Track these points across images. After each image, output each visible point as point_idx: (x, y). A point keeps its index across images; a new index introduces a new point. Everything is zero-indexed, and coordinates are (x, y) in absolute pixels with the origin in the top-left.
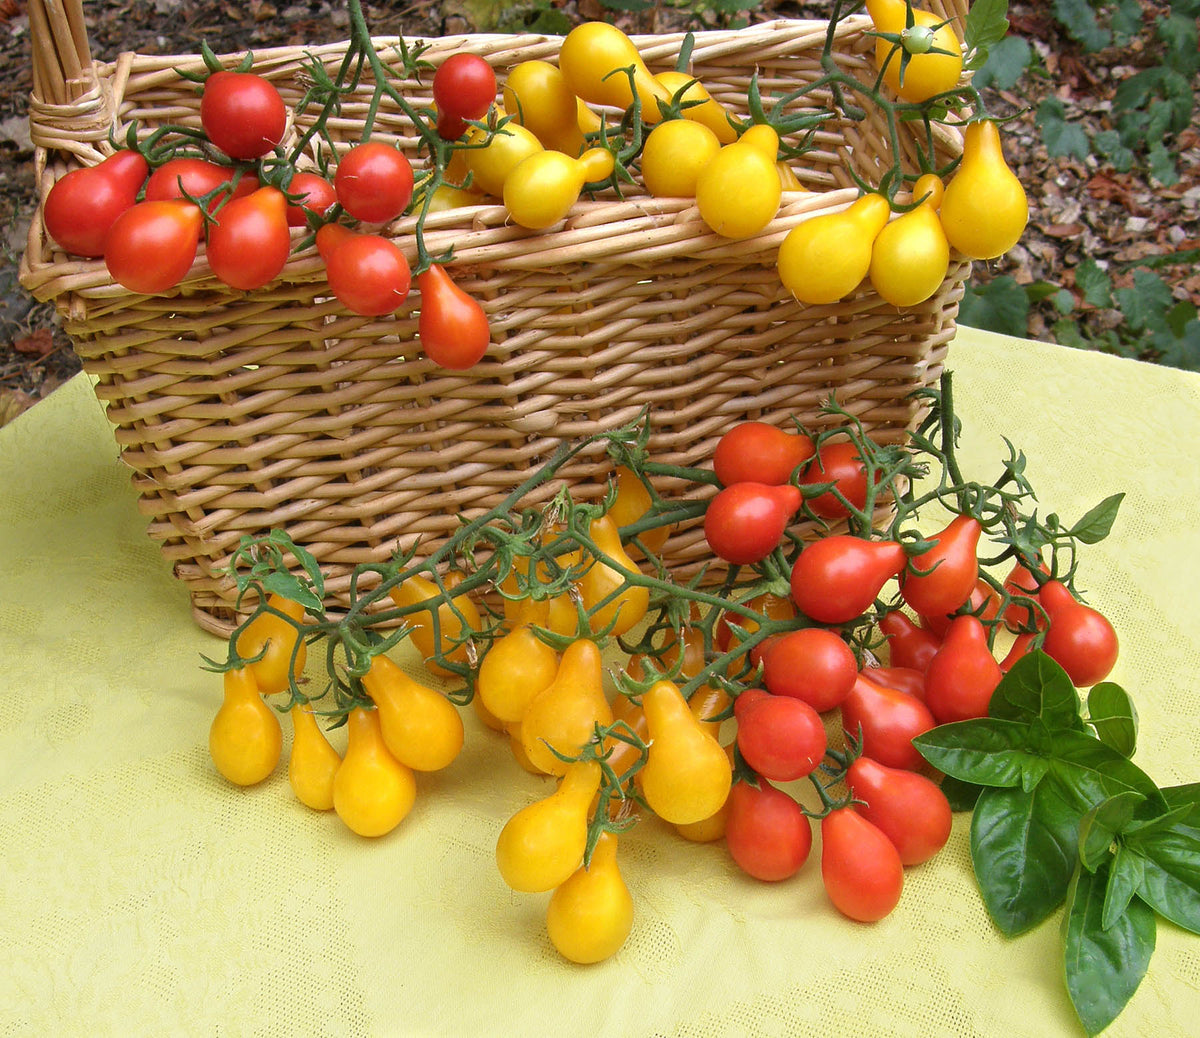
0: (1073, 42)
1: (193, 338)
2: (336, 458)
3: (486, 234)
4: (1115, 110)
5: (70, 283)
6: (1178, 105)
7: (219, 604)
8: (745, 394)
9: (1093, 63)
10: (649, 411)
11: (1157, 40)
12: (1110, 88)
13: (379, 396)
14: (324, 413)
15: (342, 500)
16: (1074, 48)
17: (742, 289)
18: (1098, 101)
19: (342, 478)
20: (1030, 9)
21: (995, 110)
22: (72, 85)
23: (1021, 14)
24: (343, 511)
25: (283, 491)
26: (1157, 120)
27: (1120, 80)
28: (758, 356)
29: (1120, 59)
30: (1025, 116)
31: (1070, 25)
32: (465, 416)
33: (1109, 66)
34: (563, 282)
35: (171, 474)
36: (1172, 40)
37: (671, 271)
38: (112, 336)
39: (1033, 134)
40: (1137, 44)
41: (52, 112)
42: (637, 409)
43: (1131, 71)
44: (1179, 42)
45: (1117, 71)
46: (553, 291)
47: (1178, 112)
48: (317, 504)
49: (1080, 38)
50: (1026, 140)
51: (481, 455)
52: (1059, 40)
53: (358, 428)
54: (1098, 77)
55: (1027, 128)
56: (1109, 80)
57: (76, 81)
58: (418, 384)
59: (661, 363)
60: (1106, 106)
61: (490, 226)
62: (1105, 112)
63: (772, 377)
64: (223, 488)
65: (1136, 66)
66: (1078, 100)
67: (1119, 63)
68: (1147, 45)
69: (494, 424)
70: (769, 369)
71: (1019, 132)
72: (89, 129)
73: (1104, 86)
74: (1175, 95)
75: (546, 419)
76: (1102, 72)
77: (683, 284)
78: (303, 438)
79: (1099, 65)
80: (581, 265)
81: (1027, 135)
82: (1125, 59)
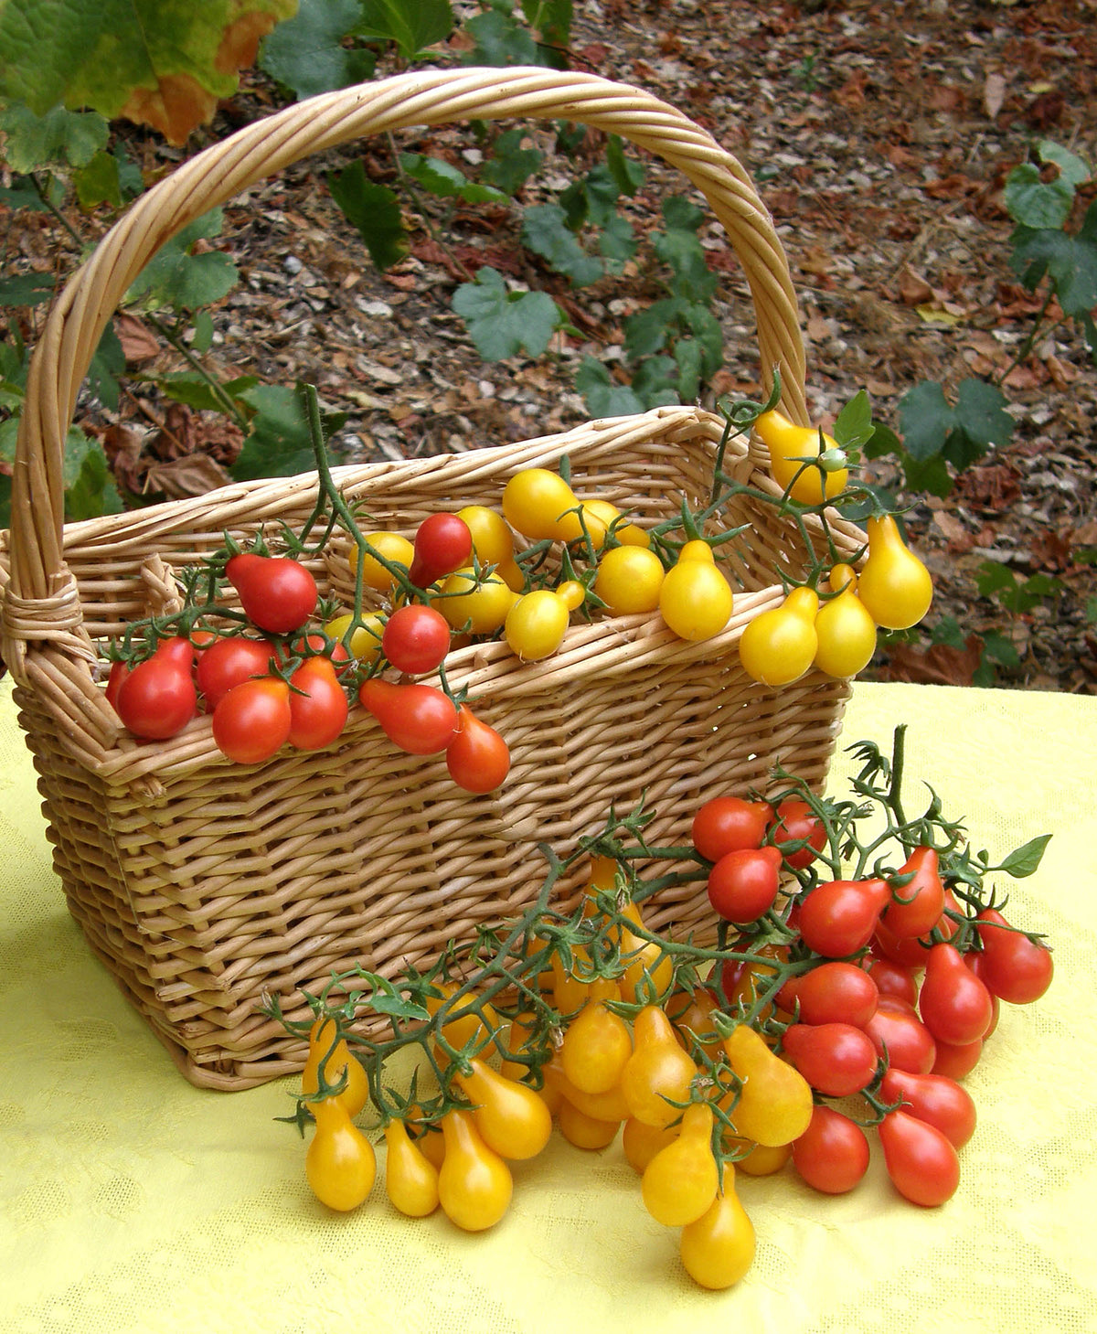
0: (555, 275)
1: (236, 799)
2: (347, 892)
3: (492, 670)
4: (630, 358)
5: (148, 766)
6: (706, 344)
7: (225, 1056)
8: (686, 776)
9: (584, 299)
10: (612, 804)
11: (656, 261)
12: (613, 329)
13: (385, 828)
14: (338, 851)
15: (347, 932)
16: (557, 283)
17: (689, 684)
18: (604, 347)
19: (347, 911)
20: (489, 238)
21: (483, 375)
22: (55, 579)
23: (482, 247)
24: (350, 942)
25: (300, 931)
26: (688, 366)
27: (622, 317)
28: (701, 740)
29: (616, 289)
30: (519, 377)
31: (549, 256)
32: (459, 833)
33: (605, 301)
34: (551, 701)
35: (199, 932)
36: (676, 261)
37: (635, 678)
38: (164, 808)
39: (539, 400)
40: (631, 269)
41: (37, 607)
42: (601, 804)
43: (634, 305)
44: (685, 263)
45: (616, 306)
46: (540, 709)
47: (706, 351)
48: (326, 938)
49: (567, 271)
50: (531, 409)
51: (469, 868)
52: (538, 275)
53: (367, 860)
54: (595, 315)
55: (529, 393)
56: (608, 319)
57: (59, 575)
58: (420, 811)
59: (619, 760)
60: (614, 352)
61: (491, 663)
62: (617, 361)
63: (712, 756)
64: (245, 938)
65: (636, 298)
66: (578, 349)
67: (616, 296)
68: (644, 271)
69: (480, 837)
70: (709, 749)
71: (520, 399)
72: (70, 617)
73: (606, 328)
74: (700, 333)
75: (527, 826)
76: (598, 309)
77: (646, 687)
78: (318, 878)
79: (592, 300)
80: (565, 685)
81: (530, 402)
82: (621, 289)
